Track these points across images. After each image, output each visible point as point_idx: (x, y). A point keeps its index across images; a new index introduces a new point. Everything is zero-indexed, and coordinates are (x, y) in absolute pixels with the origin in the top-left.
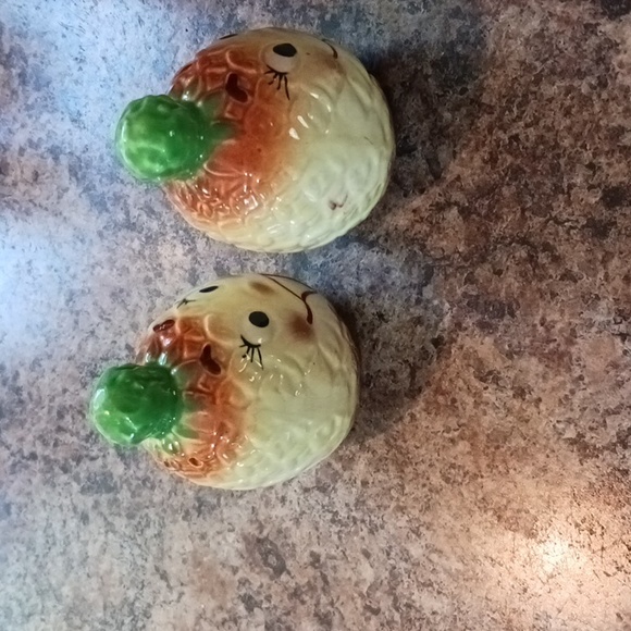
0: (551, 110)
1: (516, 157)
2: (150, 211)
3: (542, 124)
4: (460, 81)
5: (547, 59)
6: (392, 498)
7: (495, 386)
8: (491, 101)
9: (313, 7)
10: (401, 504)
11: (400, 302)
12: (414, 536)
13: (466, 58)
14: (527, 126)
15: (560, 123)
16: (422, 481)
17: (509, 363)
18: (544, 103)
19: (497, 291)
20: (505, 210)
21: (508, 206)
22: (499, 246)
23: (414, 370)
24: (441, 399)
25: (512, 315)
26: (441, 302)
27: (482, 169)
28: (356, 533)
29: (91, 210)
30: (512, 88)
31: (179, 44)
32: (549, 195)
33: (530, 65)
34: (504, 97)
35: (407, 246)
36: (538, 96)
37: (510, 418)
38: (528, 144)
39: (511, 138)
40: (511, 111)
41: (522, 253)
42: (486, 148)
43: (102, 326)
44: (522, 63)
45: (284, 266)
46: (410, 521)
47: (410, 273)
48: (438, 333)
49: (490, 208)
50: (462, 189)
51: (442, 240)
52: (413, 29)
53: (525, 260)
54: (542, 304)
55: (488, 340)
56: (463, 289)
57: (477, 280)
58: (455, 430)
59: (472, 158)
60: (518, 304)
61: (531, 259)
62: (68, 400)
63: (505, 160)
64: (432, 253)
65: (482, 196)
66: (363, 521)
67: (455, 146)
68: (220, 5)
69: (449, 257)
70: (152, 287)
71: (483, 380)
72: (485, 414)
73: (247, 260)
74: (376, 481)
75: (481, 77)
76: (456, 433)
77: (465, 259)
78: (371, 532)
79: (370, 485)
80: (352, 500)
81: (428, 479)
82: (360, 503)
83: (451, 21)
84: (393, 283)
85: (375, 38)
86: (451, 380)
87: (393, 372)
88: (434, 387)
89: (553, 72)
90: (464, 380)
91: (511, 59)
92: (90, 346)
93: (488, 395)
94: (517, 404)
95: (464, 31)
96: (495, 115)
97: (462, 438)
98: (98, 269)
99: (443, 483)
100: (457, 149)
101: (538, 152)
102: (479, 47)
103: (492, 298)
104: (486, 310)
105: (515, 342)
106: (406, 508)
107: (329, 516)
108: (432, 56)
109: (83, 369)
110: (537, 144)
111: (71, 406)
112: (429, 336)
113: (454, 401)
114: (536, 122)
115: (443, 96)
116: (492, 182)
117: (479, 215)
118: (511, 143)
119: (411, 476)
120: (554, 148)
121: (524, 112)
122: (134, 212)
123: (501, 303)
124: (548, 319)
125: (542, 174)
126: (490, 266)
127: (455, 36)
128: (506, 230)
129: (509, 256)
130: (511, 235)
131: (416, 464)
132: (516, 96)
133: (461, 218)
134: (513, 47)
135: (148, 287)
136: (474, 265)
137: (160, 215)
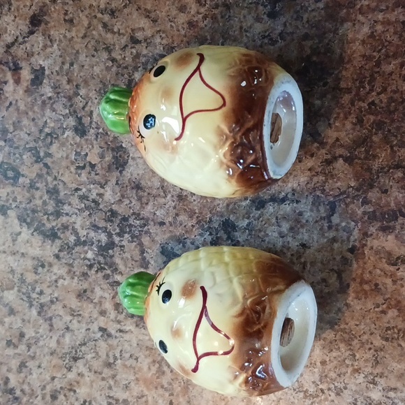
0: (393, 80)
1: (377, 115)
2: (95, 227)
3: (389, 90)
4: (321, 79)
5: (381, 49)
6: (347, 366)
8: (348, 85)
10: (356, 367)
11: (315, 232)
12: (371, 386)
13: (321, 63)
14: (379, 94)
16: (368, 347)
18: (387, 77)
19: (388, 204)
20: (378, 150)
21: (380, 148)
22: (380, 174)
23: (339, 274)
24: (366, 287)
25: (404, 215)
26: (348, 223)
27: (354, 129)
28: (326, 399)
29: (44, 242)
30: (361, 73)
31: (92, 109)
33: (370, 56)
34: (356, 80)
35: (311, 193)
36: (382, 74)
38: (383, 105)
39: (369, 104)
40: (364, 88)
41: (399, 174)
42: (352, 116)
43: (75, 322)
44: (364, 56)
45: (217, 234)
46: (366, 377)
47: (318, 211)
48: (351, 244)
49: (367, 152)
50: (342, 146)
51: (336, 182)
53: (403, 178)
55: (391, 237)
56: (362, 209)
57: (371, 201)
58: (383, 304)
59: (344, 124)
62: (57, 384)
63: (369, 119)
64: (331, 193)
65: (359, 146)
66: (329, 389)
67: (329, 120)
68: (120, 75)
69: (345, 192)
70: (111, 280)
71: (394, 264)
72: (402, 286)
73: (185, 239)
74: (332, 358)
75: (336, 72)
76: (385, 306)
77: (358, 190)
78: (338, 394)
79: (328, 363)
80: (317, 377)
81: (372, 343)
82: (323, 377)
83: (304, 43)
84: (307, 221)
86: (370, 272)
87: (324, 280)
88: (358, 280)
89: (387, 56)
90: (380, 269)
91: (355, 55)
92: (67, 339)
93: (400, 273)
95: (315, 47)
96: (354, 93)
97: (388, 308)
98: (61, 281)
99: (384, 343)
100: (332, 121)
101: (392, 109)
102: (329, 54)
103: (385, 209)
104: (384, 218)
106: (360, 369)
107: (302, 395)
109: (66, 357)
110: (389, 103)
111: (61, 388)
112: (345, 248)
113: (376, 285)
114: (384, 90)
115: (311, 91)
116: (364, 136)
117: (360, 159)
118: (370, 108)
119: (358, 346)
121: (374, 86)
122: (82, 233)
123: (393, 211)
125: (398, 121)
126: (378, 189)
127: (309, 52)
128: (383, 163)
129: (390, 179)
130: (387, 165)
131: (360, 336)
132: (366, 77)
133: (347, 164)
134: (354, 48)
135: (108, 281)
136: (366, 192)
137: (106, 228)
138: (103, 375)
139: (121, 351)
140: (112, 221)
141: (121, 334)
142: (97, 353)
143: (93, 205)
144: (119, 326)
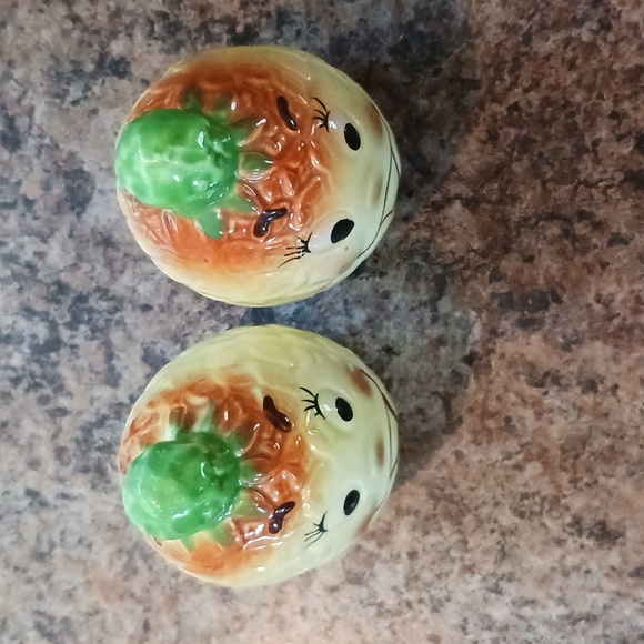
0: (551, 67)
1: (521, 127)
2: (28, 312)
3: (543, 84)
4: (430, 62)
5: (533, 15)
6: (453, 561)
7: (556, 388)
8: (475, 74)
9: (216, 22)
10: (468, 563)
11: (410, 327)
12: (493, 596)
13: (432, 35)
14: (526, 91)
15: (565, 79)
16: (488, 526)
17: (568, 356)
18: (541, 61)
19: (534, 281)
20: (521, 188)
21: (523, 183)
22: (523, 229)
23: (447, 400)
24: (491, 424)
25: (558, 300)
26: (465, 312)
27: (481, 151)
28: (415, 619)
30: (497, 55)
31: (34, 103)
32: (571, 160)
33: (514, 26)
34: (490, 66)
35: (405, 260)
36: (533, 57)
37: (585, 418)
38: (533, 111)
39: (509, 109)
40: (502, 80)
41: (554, 229)
42: (480, 127)
44: (503, 25)
46: (484, 579)
47: (416, 290)
48: (469, 348)
49: (502, 190)
50: (460, 179)
51: (448, 242)
52: (356, 18)
53: (560, 236)
54: (592, 279)
55: (536, 338)
56: (489, 290)
57: (505, 275)
58: (518, 453)
59: (466, 142)
60: (563, 288)
61: (566, 233)
63: (507, 134)
64: (440, 260)
65: (489, 180)
66: (421, 601)
67: (441, 134)
68: (85, 46)
69: (462, 259)
70: (51, 406)
71: (540, 385)
72: (551, 422)
73: (187, 335)
74: (428, 547)
75: (457, 51)
76: (520, 457)
77: (484, 255)
78: (435, 610)
79: (420, 553)
80: (400, 580)
81: (496, 521)
82: (412, 579)
84: (397, 308)
85: (308, 39)
86: (499, 398)
87: (420, 411)
88: (478, 411)
89: (543, 27)
90: (515, 393)
91: (488, 24)
93: (549, 400)
94: (589, 399)
95: (422, 7)
96: (484, 89)
97: (528, 459)
99: (517, 520)
100: (445, 136)
101: (547, 116)
102: (445, 21)
103: (529, 289)
104: (525, 305)
105: (570, 331)
107: (373, 610)
108: (388, 42)
110: (542, 108)
112: (459, 355)
113: (508, 420)
114: (536, 85)
115: (412, 83)
116: (498, 162)
117: (489, 202)
118: (510, 114)
119: (473, 525)
120: (564, 107)
121: (518, 77)
122: (5, 321)
123: (541, 292)
124: (604, 293)
125: (557, 138)
126: (516, 255)
127: (411, 15)
128: (528, 210)
129: (538, 238)
130: (535, 214)
131: (476, 508)
132: (505, 62)
133: (467, 211)
134: (488, 12)
135: (46, 407)
136: (496, 259)
137: (47, 313)
138: (30, 574)
139: (63, 533)
140: (58, 302)
141: (65, 502)
142: (20, 535)
143: (26, 272)
144: (60, 488)
